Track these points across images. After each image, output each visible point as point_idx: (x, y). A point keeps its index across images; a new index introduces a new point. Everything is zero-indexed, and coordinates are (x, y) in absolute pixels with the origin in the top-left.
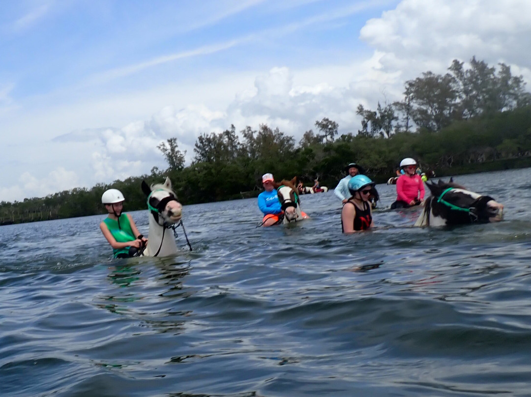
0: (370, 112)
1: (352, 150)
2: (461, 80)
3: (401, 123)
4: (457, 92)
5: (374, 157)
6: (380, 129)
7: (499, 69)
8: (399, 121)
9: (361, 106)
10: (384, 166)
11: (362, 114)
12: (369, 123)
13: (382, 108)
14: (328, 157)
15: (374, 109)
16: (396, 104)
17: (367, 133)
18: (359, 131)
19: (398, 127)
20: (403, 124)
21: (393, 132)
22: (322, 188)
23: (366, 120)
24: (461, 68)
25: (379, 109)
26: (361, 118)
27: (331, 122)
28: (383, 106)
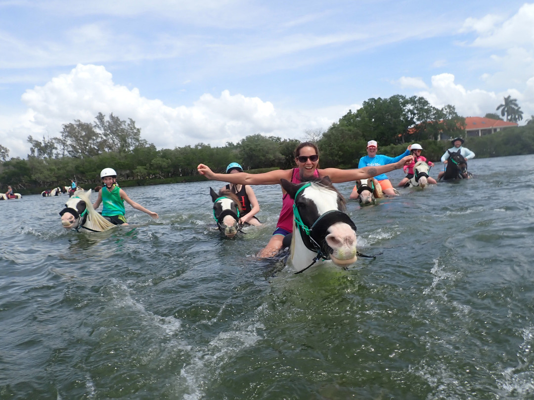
0: (37, 141)
1: (28, 166)
2: (102, 126)
3: (59, 152)
4: (100, 134)
5: (46, 173)
6: (44, 154)
7: (128, 122)
8: (57, 150)
9: (31, 136)
10: (54, 180)
11: (31, 143)
12: (36, 150)
13: (46, 140)
14: (7, 171)
15: (40, 140)
16: (55, 139)
17: (34, 156)
18: (28, 155)
19: (57, 154)
20: (61, 153)
21: (54, 157)
22: (16, 194)
23: (33, 148)
24: (103, 118)
25: (44, 141)
26: (31, 145)
27: (3, 147)
28: (47, 140)
